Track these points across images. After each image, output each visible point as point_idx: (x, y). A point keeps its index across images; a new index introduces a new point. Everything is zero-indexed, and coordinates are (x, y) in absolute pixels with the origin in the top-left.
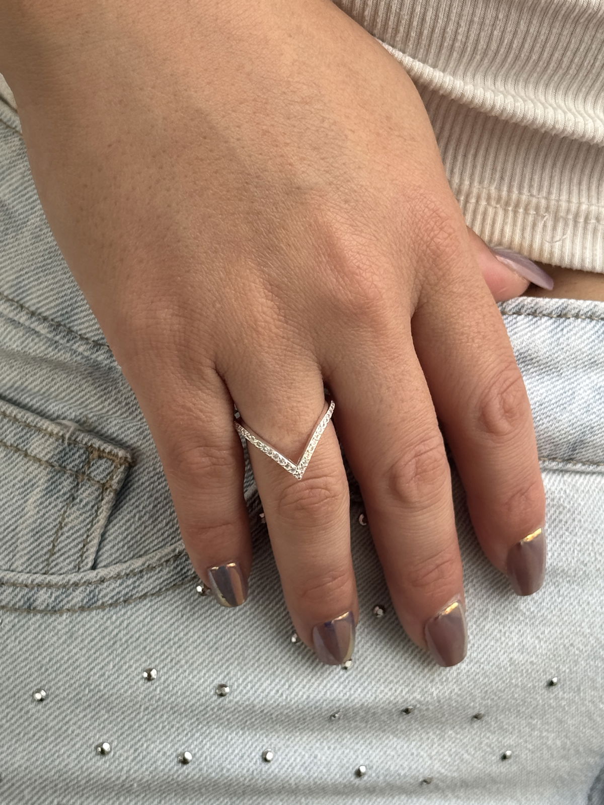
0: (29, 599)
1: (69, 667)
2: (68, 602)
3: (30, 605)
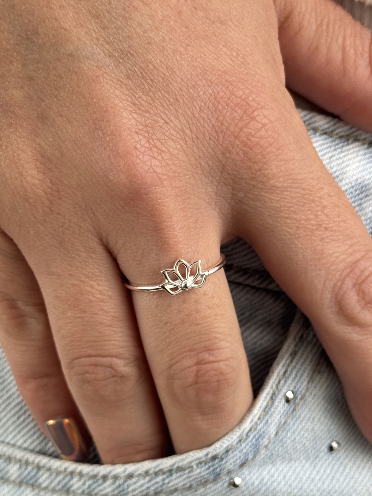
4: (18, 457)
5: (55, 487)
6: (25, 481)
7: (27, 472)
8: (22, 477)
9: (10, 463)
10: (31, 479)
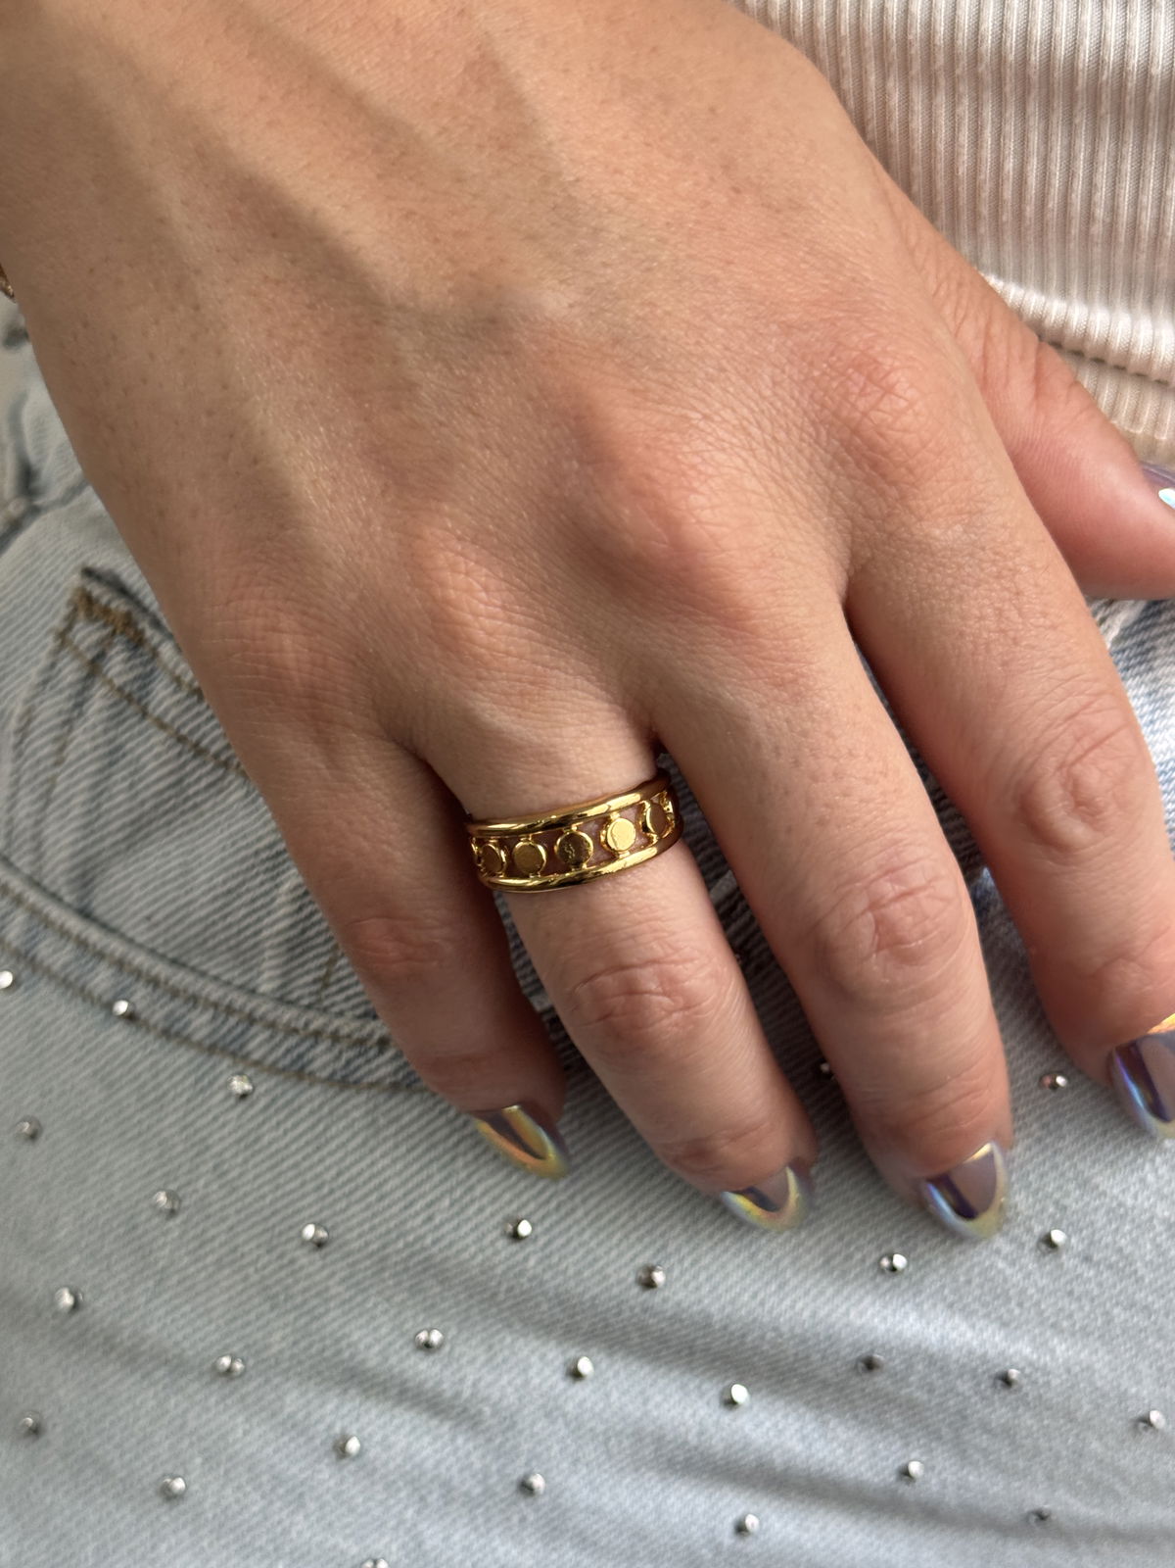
0: (300, 1056)
1: (371, 1192)
2: (370, 1072)
3: (303, 1068)
4: (214, 997)
5: (275, 1063)
6: (221, 1044)
7: (225, 1029)
8: (217, 1037)
9: (195, 1007)
10: (234, 1040)
